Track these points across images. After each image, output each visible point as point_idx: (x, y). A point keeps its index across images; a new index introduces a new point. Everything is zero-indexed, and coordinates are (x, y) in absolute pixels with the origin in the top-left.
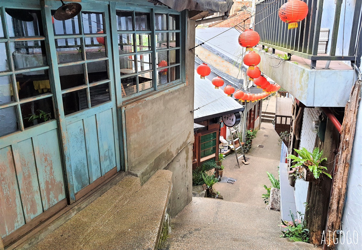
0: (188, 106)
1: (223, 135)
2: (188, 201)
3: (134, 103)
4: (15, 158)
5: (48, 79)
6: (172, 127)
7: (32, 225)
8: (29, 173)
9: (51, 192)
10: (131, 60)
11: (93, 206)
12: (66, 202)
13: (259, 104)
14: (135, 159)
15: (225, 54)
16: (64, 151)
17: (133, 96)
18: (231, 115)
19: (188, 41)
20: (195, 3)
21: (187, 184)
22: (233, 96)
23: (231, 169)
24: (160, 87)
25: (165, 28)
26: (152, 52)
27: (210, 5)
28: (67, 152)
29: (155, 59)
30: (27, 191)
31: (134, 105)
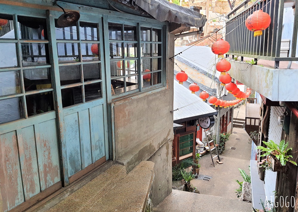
0: (169, 107)
1: (199, 137)
2: (169, 192)
3: (121, 101)
4: (18, 141)
5: (51, 83)
6: (155, 124)
7: (30, 203)
8: (30, 156)
9: (48, 175)
10: (120, 69)
11: (84, 189)
12: (60, 184)
13: (231, 111)
14: (122, 150)
15: (200, 67)
16: (61, 139)
17: (121, 95)
18: (206, 118)
19: (168, 52)
20: (175, 16)
21: (167, 177)
22: (208, 102)
23: (207, 168)
24: (144, 89)
25: (149, 40)
26: (137, 58)
27: (187, 19)
28: (63, 139)
29: (140, 65)
30: (28, 172)
31: (122, 102)
